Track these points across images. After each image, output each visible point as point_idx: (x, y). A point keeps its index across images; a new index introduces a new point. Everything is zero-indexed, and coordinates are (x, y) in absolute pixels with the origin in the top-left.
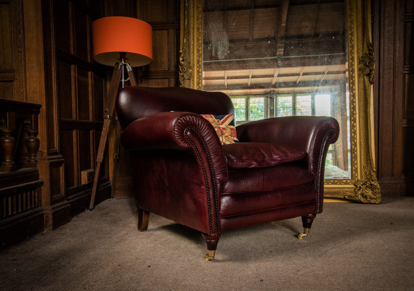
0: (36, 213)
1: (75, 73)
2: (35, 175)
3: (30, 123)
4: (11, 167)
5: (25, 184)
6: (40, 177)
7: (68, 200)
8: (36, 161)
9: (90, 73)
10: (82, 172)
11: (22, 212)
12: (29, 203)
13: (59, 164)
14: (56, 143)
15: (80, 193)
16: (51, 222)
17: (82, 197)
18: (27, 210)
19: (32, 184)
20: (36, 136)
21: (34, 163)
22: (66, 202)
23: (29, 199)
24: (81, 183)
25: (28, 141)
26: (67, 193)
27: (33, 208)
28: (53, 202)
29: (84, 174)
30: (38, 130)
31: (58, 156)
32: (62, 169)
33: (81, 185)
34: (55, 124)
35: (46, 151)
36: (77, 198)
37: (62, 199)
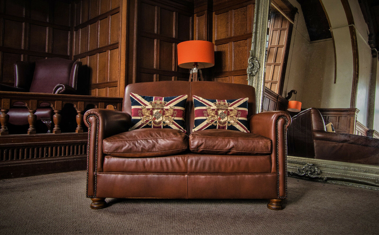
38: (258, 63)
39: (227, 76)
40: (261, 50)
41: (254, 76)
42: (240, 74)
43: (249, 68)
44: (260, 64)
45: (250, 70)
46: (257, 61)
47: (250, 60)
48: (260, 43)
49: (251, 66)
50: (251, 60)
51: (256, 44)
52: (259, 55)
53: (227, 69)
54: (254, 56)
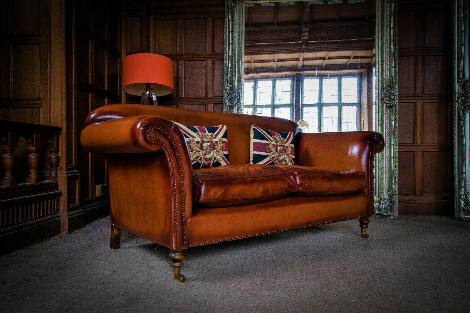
0: (55, 218)
1: (93, 100)
2: (55, 186)
3: (52, 142)
4: (35, 179)
5: (46, 193)
6: (59, 188)
7: (83, 209)
8: (57, 175)
9: (106, 100)
10: (97, 186)
11: (43, 216)
12: (49, 210)
13: (76, 178)
14: (73, 160)
15: (94, 204)
16: (67, 226)
17: (95, 207)
18: (47, 215)
19: (52, 194)
20: (57, 153)
21: (55, 176)
22: (80, 210)
23: (49, 206)
24: (95, 195)
25: (50, 158)
26: (83, 203)
27: (53, 214)
28: (69, 210)
29: (98, 188)
30: (59, 149)
31: (75, 171)
32: (78, 183)
33: (95, 197)
34: (73, 144)
35: (65, 166)
36: (91, 208)
37: (77, 208)
40: (238, 77)
41: (233, 107)
42: (196, 103)
43: (228, 98)
44: (239, 94)
45: (230, 101)
46: (236, 91)
47: (229, 89)
48: (237, 69)
49: (230, 96)
50: (231, 88)
51: (232, 70)
52: (237, 84)
53: (174, 94)
54: (232, 83)
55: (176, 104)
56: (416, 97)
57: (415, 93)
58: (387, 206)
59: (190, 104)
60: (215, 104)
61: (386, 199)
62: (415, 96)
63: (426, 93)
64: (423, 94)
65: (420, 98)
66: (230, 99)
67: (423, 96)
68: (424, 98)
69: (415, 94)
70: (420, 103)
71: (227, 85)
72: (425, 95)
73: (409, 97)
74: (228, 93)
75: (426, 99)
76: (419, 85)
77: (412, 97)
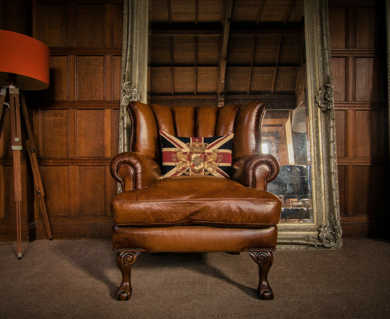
38: (138, 91)
39: (64, 108)
40: (140, 73)
42: (92, 108)
43: (125, 97)
44: (140, 94)
45: (126, 102)
46: (136, 90)
47: (126, 86)
48: (137, 63)
49: (128, 95)
50: (128, 86)
51: (132, 64)
52: (138, 81)
53: (64, 97)
54: (130, 79)
55: (66, 109)
56: (347, 104)
57: (346, 99)
58: (329, 235)
59: (84, 109)
60: (115, 109)
61: (327, 226)
62: (346, 102)
63: (357, 99)
64: (355, 101)
65: (353, 105)
66: (128, 99)
67: (355, 102)
68: (356, 105)
69: (347, 101)
70: (351, 111)
71: (124, 81)
72: (356, 102)
73: (340, 104)
74: (125, 91)
75: (359, 107)
76: (351, 89)
77: (342, 104)
